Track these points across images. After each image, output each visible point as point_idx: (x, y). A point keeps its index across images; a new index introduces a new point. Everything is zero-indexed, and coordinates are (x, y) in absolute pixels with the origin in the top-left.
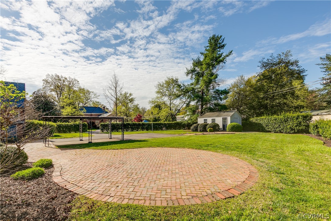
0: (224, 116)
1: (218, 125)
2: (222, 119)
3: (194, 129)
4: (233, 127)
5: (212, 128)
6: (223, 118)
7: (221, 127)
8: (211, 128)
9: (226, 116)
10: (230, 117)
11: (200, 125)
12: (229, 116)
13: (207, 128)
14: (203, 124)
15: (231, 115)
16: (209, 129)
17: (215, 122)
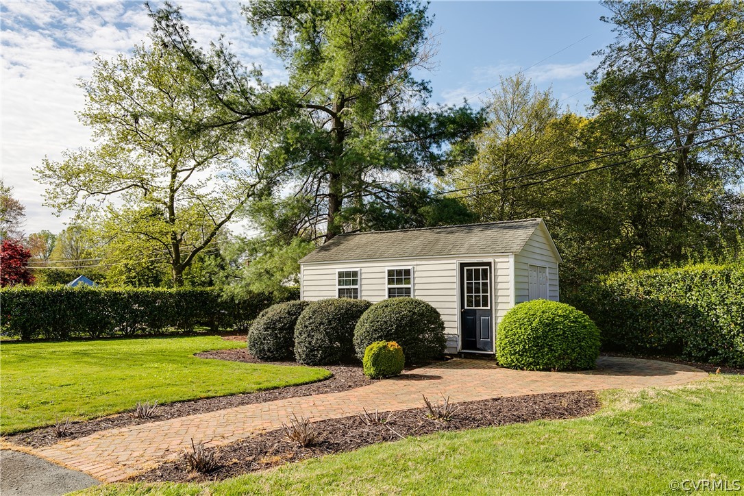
0: (471, 250)
1: (430, 316)
2: (456, 273)
3: (269, 344)
4: (545, 335)
5: (393, 345)
6: (462, 265)
7: (452, 327)
8: (388, 337)
9: (484, 251)
10: (512, 260)
11: (306, 312)
12: (504, 253)
13: (356, 340)
14: (329, 303)
15: (517, 248)
16: (376, 346)
17: (408, 291)
